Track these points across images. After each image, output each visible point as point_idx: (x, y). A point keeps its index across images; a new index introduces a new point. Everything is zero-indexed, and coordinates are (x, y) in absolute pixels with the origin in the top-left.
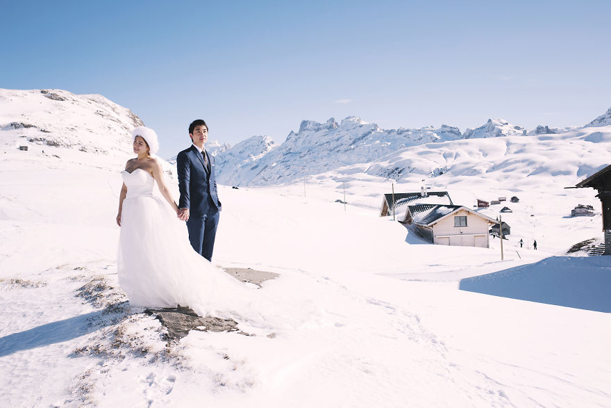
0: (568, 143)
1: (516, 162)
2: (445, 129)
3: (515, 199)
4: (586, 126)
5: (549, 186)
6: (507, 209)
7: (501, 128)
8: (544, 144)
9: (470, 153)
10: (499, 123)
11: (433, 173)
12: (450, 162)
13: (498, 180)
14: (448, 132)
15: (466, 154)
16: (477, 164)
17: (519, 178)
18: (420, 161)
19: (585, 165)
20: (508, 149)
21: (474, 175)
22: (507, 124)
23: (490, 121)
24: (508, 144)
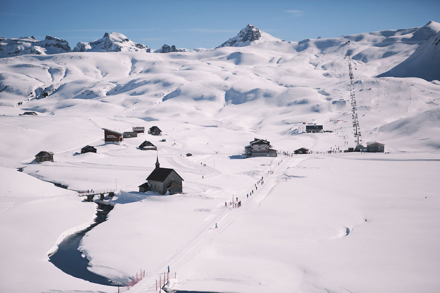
0: (205, 63)
1: (146, 83)
2: (51, 42)
3: (155, 131)
4: (223, 46)
5: (191, 114)
6: (149, 143)
7: (120, 44)
8: (177, 63)
9: (85, 70)
10: (117, 39)
11: (34, 94)
12: (58, 81)
13: (124, 106)
14: (54, 45)
15: (80, 72)
16: (94, 85)
17: (151, 103)
18: (15, 77)
19: (232, 89)
20: (133, 68)
21: (91, 98)
22: (127, 40)
23: (107, 35)
24: (134, 61)
